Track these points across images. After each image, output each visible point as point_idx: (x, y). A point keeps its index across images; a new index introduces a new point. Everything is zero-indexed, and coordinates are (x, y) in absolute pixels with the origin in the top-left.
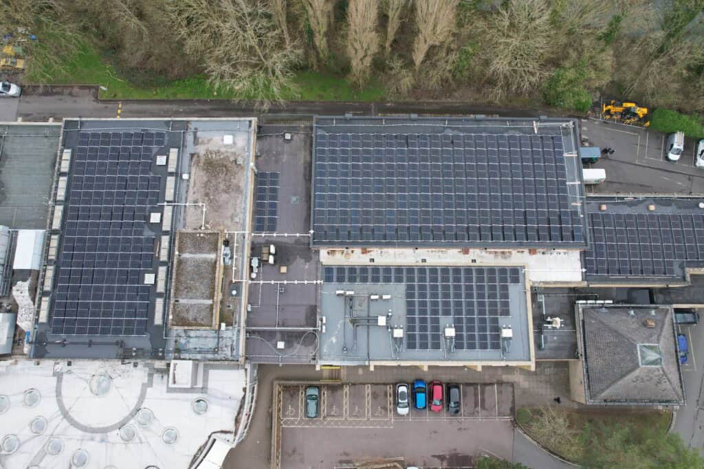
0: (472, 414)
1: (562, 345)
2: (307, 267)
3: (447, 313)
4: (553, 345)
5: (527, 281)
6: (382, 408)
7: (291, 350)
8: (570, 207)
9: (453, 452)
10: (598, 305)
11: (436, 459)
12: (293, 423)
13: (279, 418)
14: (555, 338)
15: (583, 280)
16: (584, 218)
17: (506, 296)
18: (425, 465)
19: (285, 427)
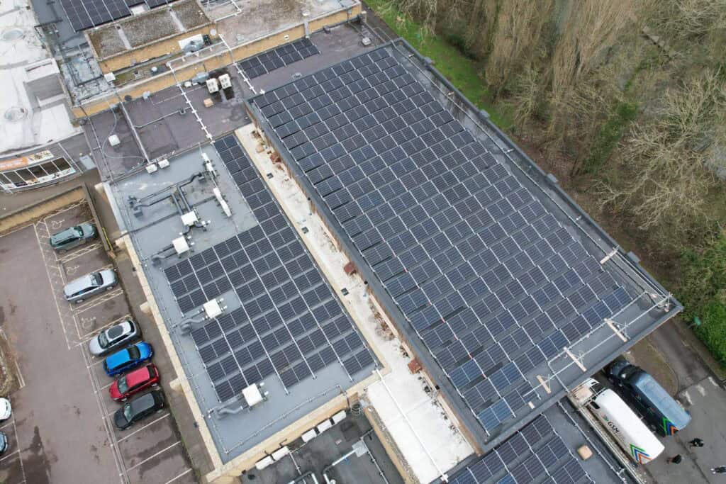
0: (126, 456)
2: (224, 121)
3: (243, 294)
5: (362, 384)
6: (95, 321)
7: (113, 153)
8: (531, 375)
11: (32, 436)
12: (42, 233)
13: (44, 216)
16: (531, 411)
17: (317, 365)
18: (18, 424)
19: (35, 227)
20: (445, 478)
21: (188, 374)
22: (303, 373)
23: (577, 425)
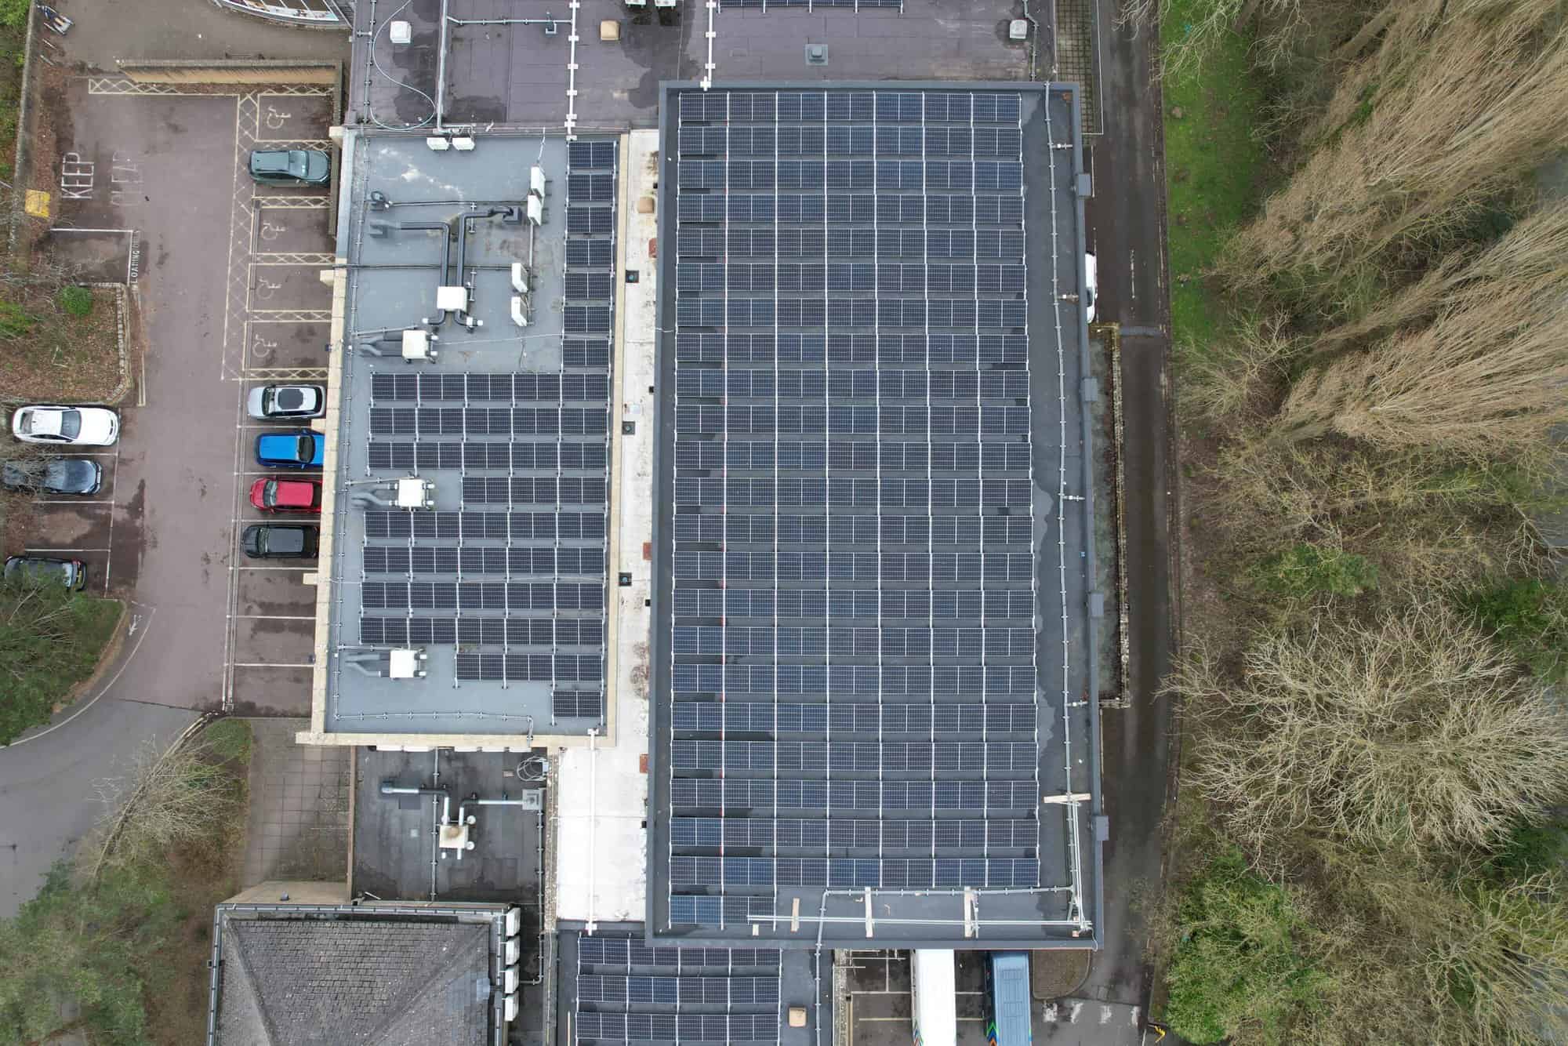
0: (243, 597)
1: (394, 851)
2: (616, 95)
3: (472, 490)
4: (394, 822)
5: (561, 740)
6: (273, 351)
7: (388, 61)
9: (148, 536)
10: (499, 972)
11: (135, 491)
12: (247, 124)
13: (260, 87)
14: (414, 834)
15: (559, 921)
16: (750, 937)
17: (518, 671)
18: (123, 462)
19: (239, 103)
20: (591, 928)
21: (334, 574)
22: (492, 670)
23: (818, 979)
